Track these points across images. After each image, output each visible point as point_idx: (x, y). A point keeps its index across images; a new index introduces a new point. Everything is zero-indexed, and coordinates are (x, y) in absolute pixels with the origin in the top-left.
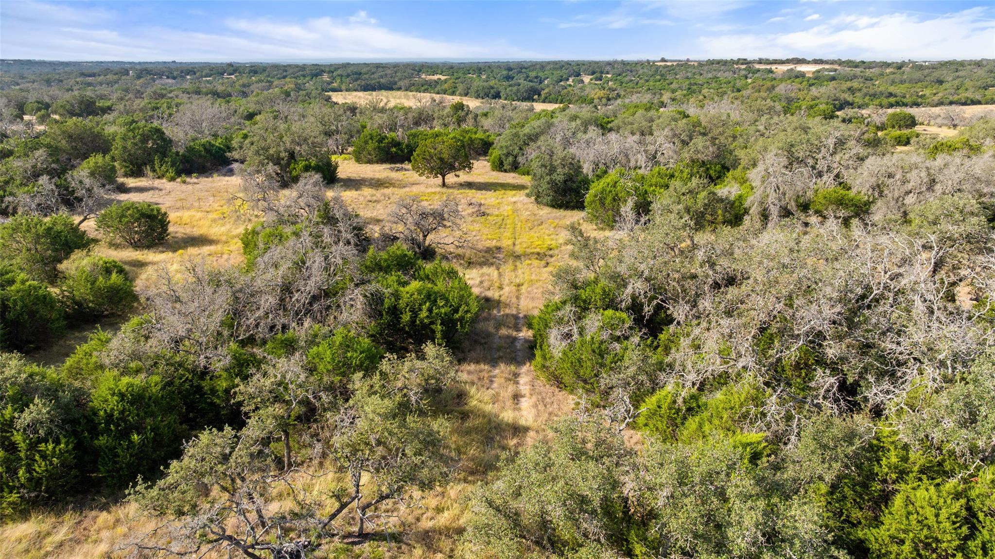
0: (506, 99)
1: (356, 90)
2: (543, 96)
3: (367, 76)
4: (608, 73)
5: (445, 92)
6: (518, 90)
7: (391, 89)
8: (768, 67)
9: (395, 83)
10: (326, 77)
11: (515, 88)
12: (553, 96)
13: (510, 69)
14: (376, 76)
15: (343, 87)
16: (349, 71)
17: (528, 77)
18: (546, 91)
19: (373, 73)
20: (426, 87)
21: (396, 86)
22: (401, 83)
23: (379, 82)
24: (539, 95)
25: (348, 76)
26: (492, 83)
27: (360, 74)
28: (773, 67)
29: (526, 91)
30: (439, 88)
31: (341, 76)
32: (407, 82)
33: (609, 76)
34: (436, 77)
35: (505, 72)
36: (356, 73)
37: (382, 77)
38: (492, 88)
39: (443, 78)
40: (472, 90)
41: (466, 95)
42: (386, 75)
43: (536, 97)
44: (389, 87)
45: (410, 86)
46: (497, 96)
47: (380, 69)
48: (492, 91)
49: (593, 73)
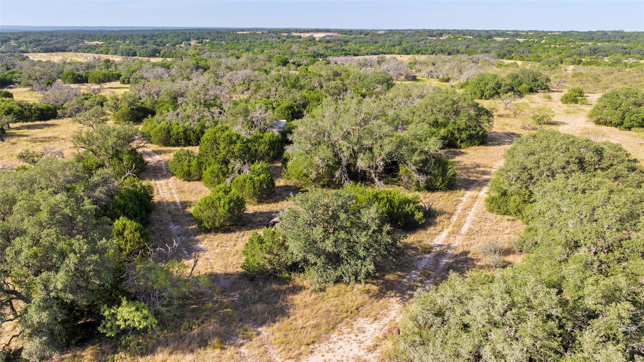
0: (140, 56)
1: (39, 52)
2: (162, 54)
3: (45, 42)
4: (207, 39)
5: (102, 52)
6: (147, 51)
7: (65, 51)
8: (299, 34)
9: (67, 47)
10: (13, 43)
11: (145, 50)
12: (167, 54)
13: (145, 37)
14: (52, 42)
16: (31, 39)
17: (155, 42)
18: (163, 51)
19: (49, 41)
21: (68, 49)
22: (71, 47)
23: (55, 47)
24: (160, 53)
25: (31, 42)
26: (131, 47)
27: (40, 41)
28: (302, 35)
29: (152, 51)
30: (97, 50)
31: (25, 42)
32: (75, 46)
33: (207, 41)
34: (95, 43)
35: (141, 39)
36: (36, 41)
37: (56, 43)
38: (132, 50)
39: (100, 43)
40: (119, 51)
41: (115, 54)
42: (59, 42)
43: (157, 55)
44: (63, 49)
45: (77, 50)
46: (134, 54)
49: (198, 39)
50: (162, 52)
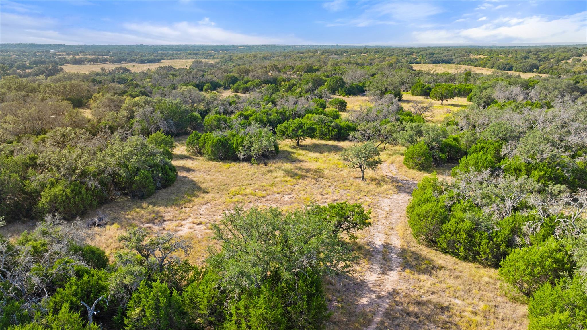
0: (515, 71)
1: (429, 63)
2: (540, 70)
3: (437, 55)
5: (480, 66)
6: (524, 65)
9: (452, 60)
10: (414, 56)
11: (522, 65)
12: (546, 69)
14: (442, 55)
15: (422, 61)
16: (428, 52)
18: (542, 67)
19: (441, 53)
20: (469, 62)
22: (455, 60)
23: (443, 59)
24: (538, 69)
25: (426, 55)
27: (434, 53)
29: (529, 66)
30: (476, 63)
31: (423, 55)
32: (459, 59)
34: (478, 57)
36: (431, 54)
37: (445, 56)
38: (508, 64)
39: (483, 57)
40: (496, 65)
41: (492, 67)
42: (448, 55)
43: (535, 70)
44: (448, 62)
45: (460, 62)
46: (510, 69)
47: (446, 51)
48: (508, 66)
50: (540, 68)
